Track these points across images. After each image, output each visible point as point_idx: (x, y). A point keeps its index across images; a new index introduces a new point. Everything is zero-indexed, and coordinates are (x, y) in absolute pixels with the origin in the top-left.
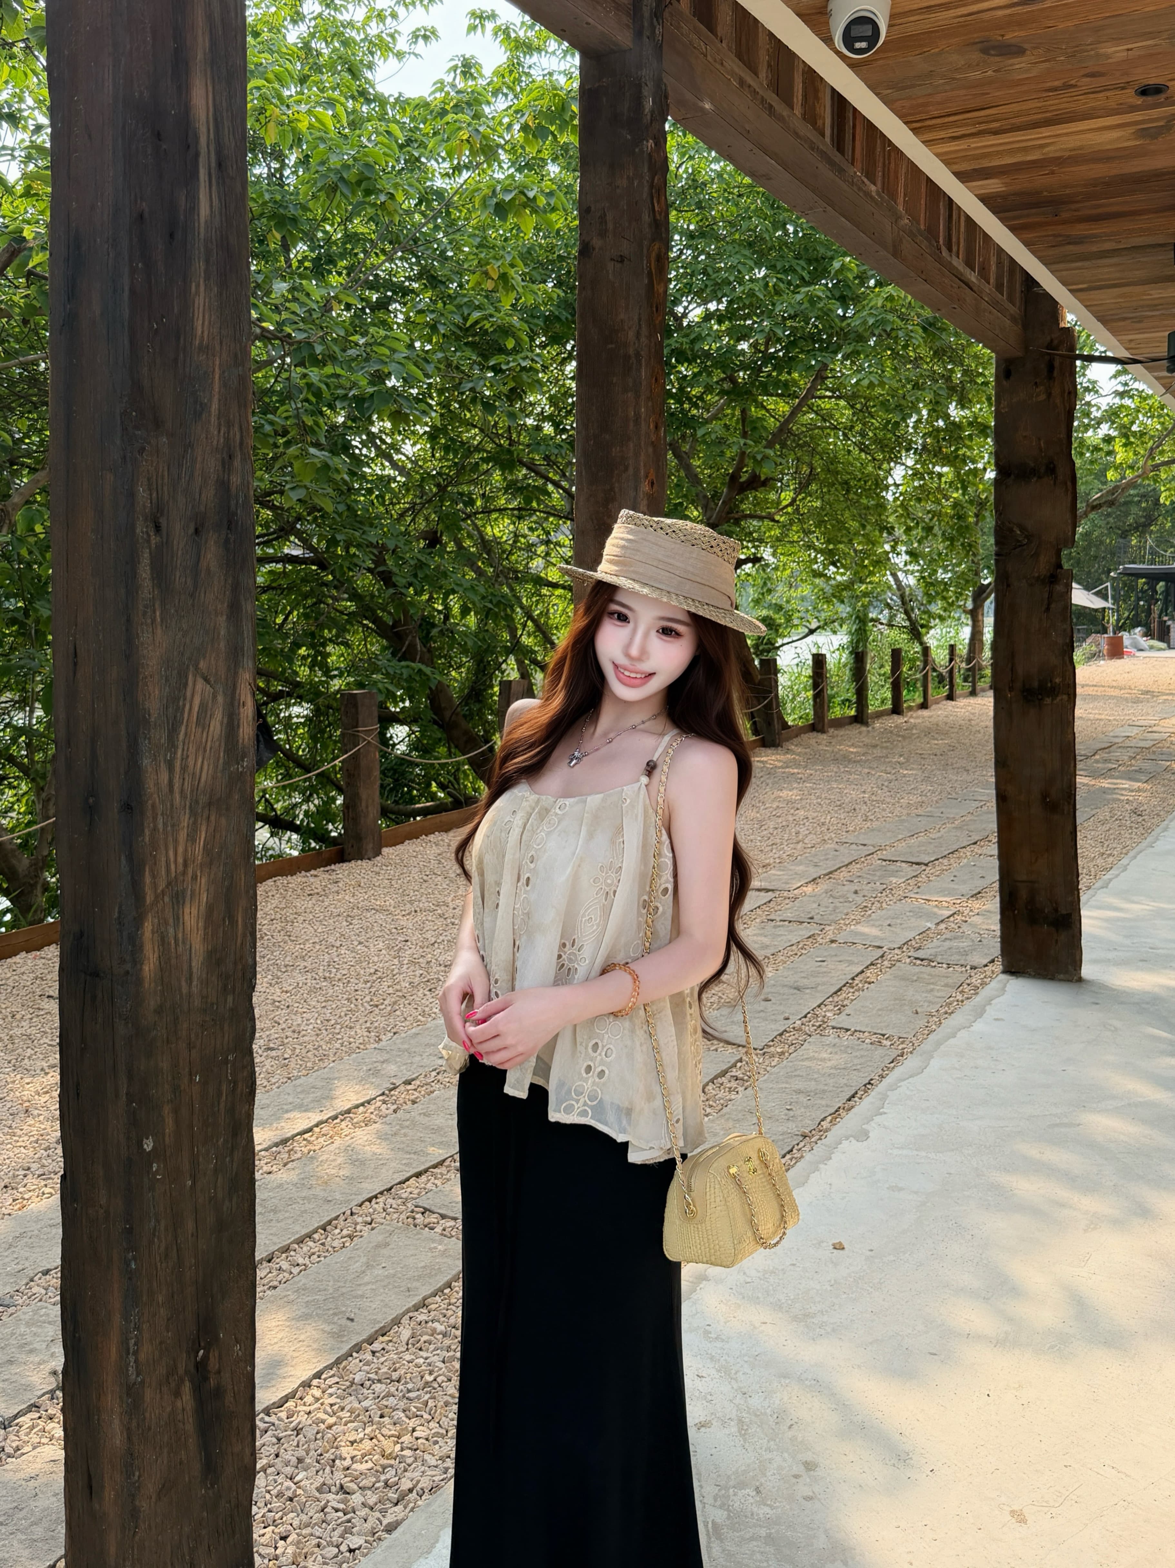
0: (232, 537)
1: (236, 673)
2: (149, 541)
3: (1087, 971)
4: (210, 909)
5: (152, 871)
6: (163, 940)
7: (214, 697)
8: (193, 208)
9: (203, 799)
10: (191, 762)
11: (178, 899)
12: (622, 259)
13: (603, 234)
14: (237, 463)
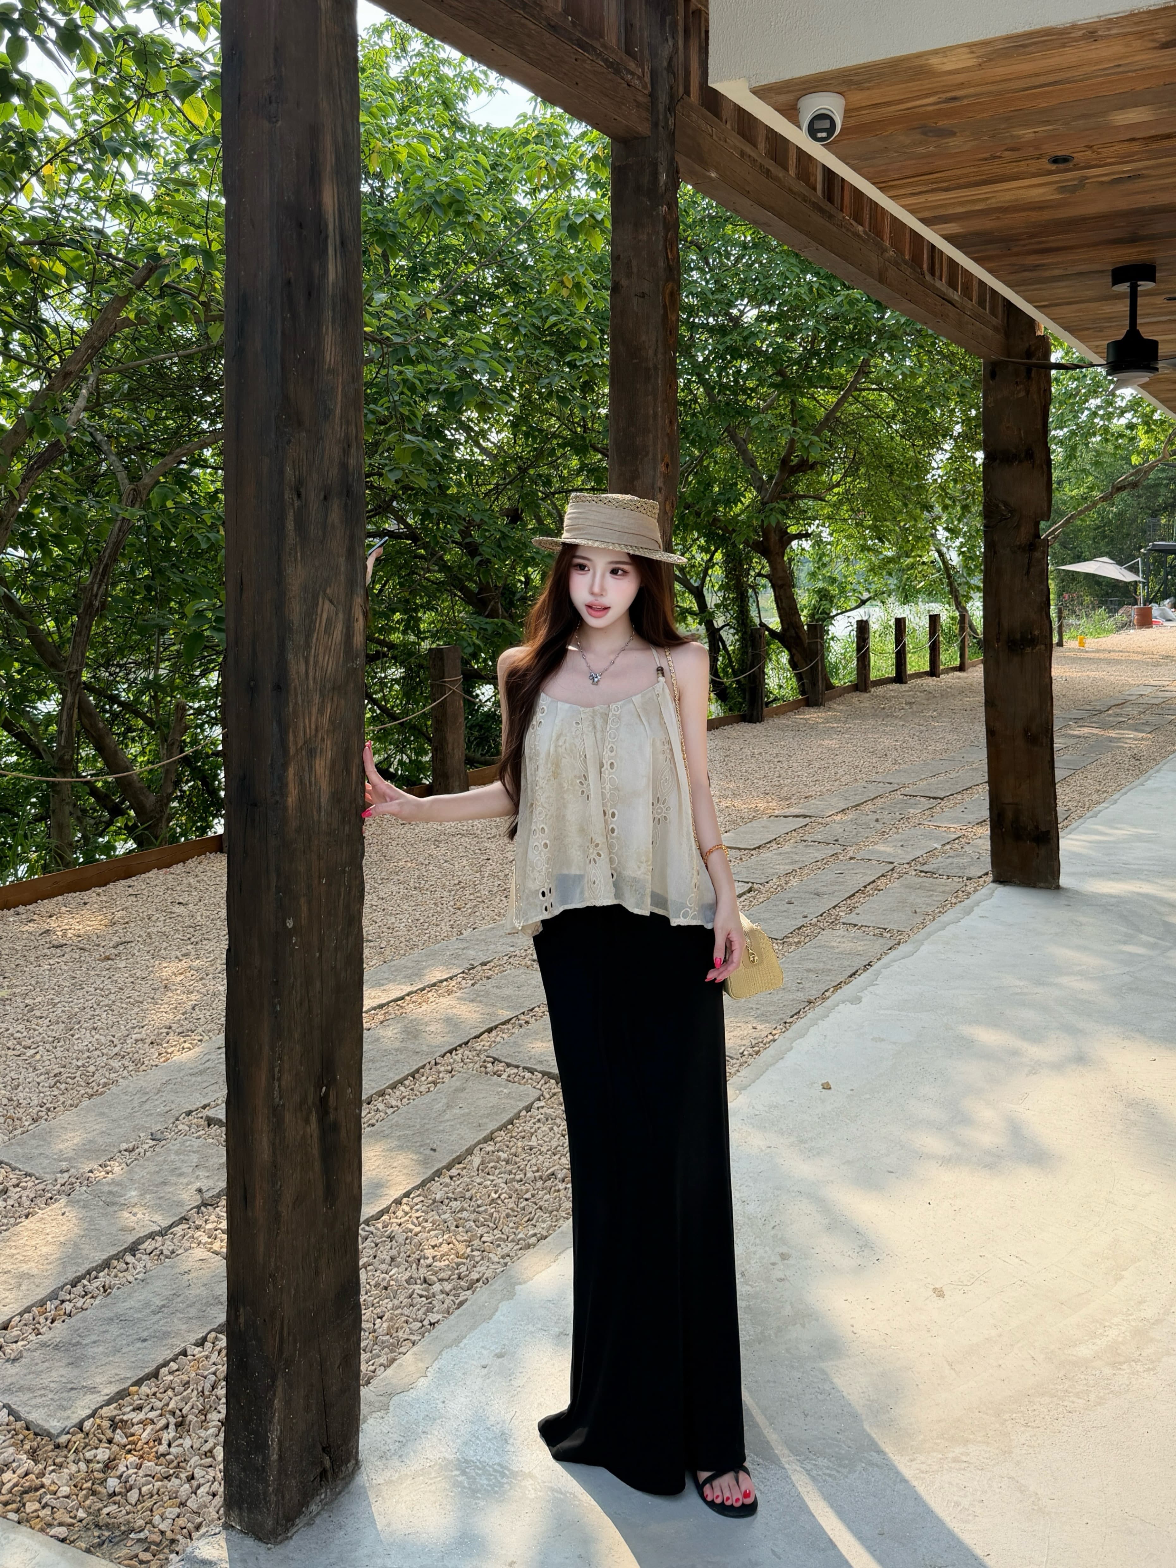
0: (349, 502)
1: (351, 599)
2: (293, 504)
3: (1064, 880)
4: (333, 763)
5: (294, 732)
6: (301, 782)
7: (337, 614)
8: (324, 274)
9: (329, 686)
10: (321, 658)
11: (311, 753)
12: (643, 295)
13: (629, 275)
14: (353, 450)
